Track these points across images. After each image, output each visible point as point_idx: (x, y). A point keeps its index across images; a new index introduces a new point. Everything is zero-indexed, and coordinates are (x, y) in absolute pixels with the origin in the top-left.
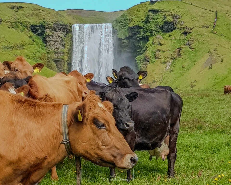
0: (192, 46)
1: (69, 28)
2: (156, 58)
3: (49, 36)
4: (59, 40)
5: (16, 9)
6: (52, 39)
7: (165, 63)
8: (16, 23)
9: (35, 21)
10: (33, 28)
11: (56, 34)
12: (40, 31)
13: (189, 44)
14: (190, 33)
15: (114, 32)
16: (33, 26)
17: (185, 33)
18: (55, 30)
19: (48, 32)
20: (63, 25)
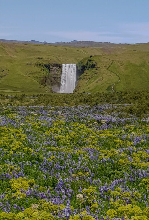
0: (97, 74)
1: (60, 65)
2: (83, 78)
3: (51, 69)
4: (56, 70)
5: (40, 59)
6: (53, 70)
7: (86, 80)
8: (37, 64)
9: (47, 63)
10: (46, 66)
11: (54, 68)
12: (48, 67)
13: (96, 73)
14: (98, 69)
15: (77, 67)
16: (45, 65)
17: (97, 69)
18: (54, 67)
19: (51, 67)
20: (58, 65)
